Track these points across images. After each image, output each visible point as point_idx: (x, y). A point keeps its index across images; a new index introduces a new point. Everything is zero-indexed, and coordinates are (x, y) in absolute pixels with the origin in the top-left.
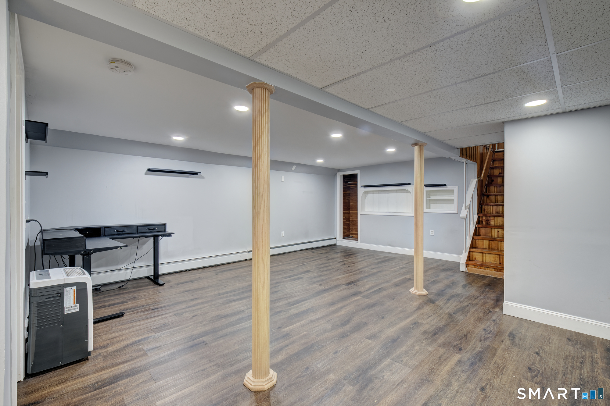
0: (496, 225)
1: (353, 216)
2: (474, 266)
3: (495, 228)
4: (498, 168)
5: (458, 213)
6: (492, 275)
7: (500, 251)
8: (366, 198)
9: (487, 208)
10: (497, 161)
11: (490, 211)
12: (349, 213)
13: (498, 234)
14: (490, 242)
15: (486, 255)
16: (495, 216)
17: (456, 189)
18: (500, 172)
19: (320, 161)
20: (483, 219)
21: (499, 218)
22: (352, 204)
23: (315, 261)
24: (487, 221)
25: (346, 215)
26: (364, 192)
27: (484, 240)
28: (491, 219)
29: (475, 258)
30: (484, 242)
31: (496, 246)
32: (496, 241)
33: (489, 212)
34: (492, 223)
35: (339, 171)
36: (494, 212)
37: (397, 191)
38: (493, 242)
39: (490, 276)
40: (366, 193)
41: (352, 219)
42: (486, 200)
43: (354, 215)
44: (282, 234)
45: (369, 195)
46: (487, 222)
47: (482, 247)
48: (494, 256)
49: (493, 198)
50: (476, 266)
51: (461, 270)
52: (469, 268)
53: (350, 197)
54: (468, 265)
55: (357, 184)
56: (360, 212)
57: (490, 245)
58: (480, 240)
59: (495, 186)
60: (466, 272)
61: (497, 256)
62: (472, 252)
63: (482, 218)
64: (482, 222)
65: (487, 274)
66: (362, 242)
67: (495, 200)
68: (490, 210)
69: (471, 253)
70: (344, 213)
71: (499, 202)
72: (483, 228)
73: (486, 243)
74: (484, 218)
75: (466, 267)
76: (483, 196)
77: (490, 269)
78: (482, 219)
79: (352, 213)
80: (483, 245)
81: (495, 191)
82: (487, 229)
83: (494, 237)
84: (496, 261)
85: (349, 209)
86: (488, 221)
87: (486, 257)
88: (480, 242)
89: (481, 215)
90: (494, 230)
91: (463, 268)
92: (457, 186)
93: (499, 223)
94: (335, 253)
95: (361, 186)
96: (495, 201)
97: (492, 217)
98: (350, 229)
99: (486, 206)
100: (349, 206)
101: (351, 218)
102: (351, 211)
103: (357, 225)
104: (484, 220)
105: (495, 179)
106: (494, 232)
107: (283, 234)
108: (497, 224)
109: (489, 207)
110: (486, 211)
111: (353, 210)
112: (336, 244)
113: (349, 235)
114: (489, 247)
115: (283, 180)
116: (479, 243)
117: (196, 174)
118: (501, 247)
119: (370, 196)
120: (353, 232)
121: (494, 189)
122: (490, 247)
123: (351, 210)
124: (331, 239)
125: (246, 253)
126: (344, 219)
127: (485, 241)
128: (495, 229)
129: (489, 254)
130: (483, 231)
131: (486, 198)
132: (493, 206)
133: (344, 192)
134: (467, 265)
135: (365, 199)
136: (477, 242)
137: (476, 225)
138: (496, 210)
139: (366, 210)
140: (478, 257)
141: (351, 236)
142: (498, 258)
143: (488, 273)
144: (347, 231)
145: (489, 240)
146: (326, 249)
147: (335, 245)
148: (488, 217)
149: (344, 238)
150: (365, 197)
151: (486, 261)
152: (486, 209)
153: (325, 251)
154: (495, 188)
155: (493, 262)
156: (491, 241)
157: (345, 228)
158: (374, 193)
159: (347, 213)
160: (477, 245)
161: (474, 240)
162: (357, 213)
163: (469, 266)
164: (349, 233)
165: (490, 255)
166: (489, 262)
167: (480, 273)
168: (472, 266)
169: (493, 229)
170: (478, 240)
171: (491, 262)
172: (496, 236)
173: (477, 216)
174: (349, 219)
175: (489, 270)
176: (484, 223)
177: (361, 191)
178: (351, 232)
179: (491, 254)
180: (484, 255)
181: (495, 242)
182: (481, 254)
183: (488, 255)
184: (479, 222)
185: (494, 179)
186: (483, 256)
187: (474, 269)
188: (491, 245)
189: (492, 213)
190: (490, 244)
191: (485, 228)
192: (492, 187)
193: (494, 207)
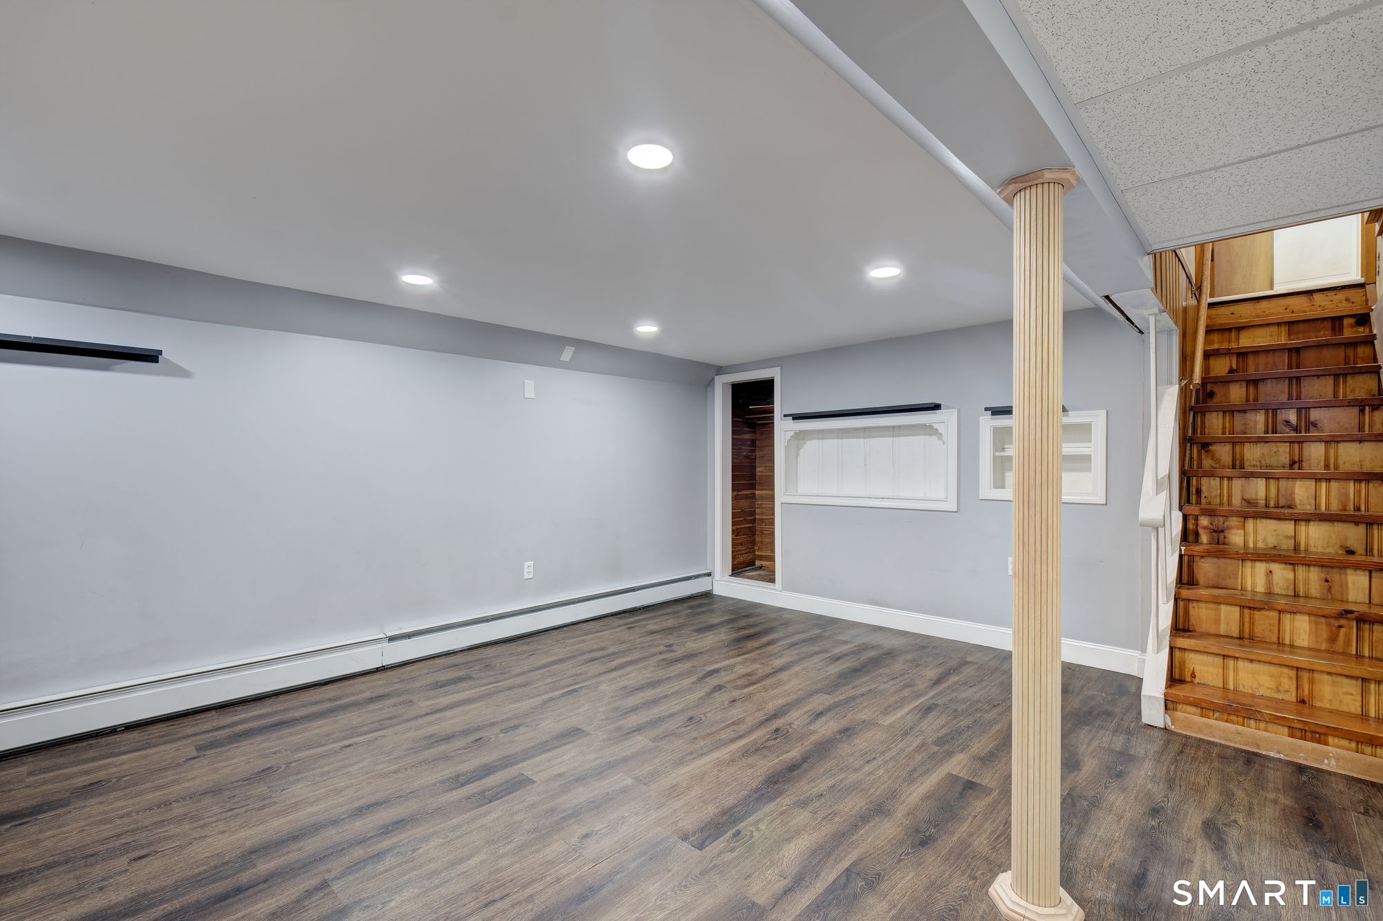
0: (1251, 545)
1: (764, 506)
2: (1199, 711)
3: (1255, 560)
4: (1225, 354)
5: (1106, 504)
6: (1279, 753)
7: (1287, 649)
8: (801, 452)
9: (1210, 487)
10: (1216, 332)
11: (1221, 495)
12: (753, 496)
13: (1269, 583)
14: (1246, 611)
15: (1240, 663)
16: (1245, 516)
17: (1098, 420)
18: (1231, 366)
19: (647, 329)
20: (1200, 526)
21: (1264, 521)
22: (759, 470)
23: (621, 672)
24: (1215, 531)
25: (744, 503)
26: (792, 433)
27: (1219, 603)
28: (1233, 523)
29: (1193, 673)
30: (1219, 611)
31: (1270, 630)
32: (1271, 609)
33: (1217, 500)
34: (1236, 538)
35: (720, 370)
36: (1237, 501)
37: (894, 430)
38: (1257, 614)
39: (1272, 754)
40: (801, 436)
41: (761, 514)
42: (1200, 459)
43: (766, 504)
44: (526, 570)
45: (809, 443)
46: (1215, 534)
47: (1212, 631)
48: (1273, 669)
49: (1223, 452)
50: (1205, 708)
51: (1146, 719)
52: (1178, 714)
53: (754, 451)
54: (1173, 702)
55: (772, 411)
56: (781, 495)
57: (1247, 625)
58: (1203, 605)
59: (1224, 412)
60: (1165, 729)
61: (1285, 670)
62: (1180, 649)
63: (1197, 520)
64: (1197, 534)
65: (1258, 747)
66: (787, 588)
67: (1234, 460)
68: (1219, 492)
69: (1177, 653)
70: (735, 498)
71: (1246, 464)
72: (1209, 559)
73: (1229, 619)
74: (1204, 521)
75: (1166, 708)
76: (1189, 444)
77: (1271, 726)
78: (1197, 525)
79: (762, 498)
80: (1217, 621)
81: (1224, 428)
82: (1222, 560)
83: (1253, 592)
84: (1282, 689)
85: (753, 487)
86: (1218, 534)
87: (1241, 674)
88: (1204, 611)
89: (1192, 509)
90: (1253, 568)
91: (1153, 713)
92: (1105, 412)
93: (1264, 540)
94: (699, 630)
95: (785, 416)
96: (1231, 463)
97: (1234, 519)
98: (753, 543)
99: (1205, 481)
100: (752, 476)
101: (758, 511)
102: (757, 492)
103: (772, 534)
104: (1205, 528)
105: (1218, 390)
106: (1253, 575)
107: (531, 570)
108: (1255, 542)
109: (1215, 482)
110: (1203, 496)
111: (762, 490)
112: (712, 590)
113: (752, 563)
114: (1241, 630)
115: (530, 392)
116: (1201, 614)
117: (150, 357)
118: (1292, 633)
119: (811, 446)
120: (764, 554)
121: (1221, 421)
122: (1247, 631)
123: (759, 490)
124: (697, 577)
125: (380, 646)
126: (734, 515)
127: (1223, 607)
128: (1258, 564)
129: (1251, 661)
130: (1206, 568)
131: (1199, 454)
132: (1230, 478)
133: (735, 437)
134: (1170, 705)
135: (797, 455)
136: (1192, 611)
137: (1183, 548)
138: (1243, 491)
139: (801, 490)
140: (1205, 668)
141: (758, 563)
142: (1290, 678)
143: (1260, 743)
144: (747, 549)
145: (1242, 607)
146: (677, 612)
147: (708, 595)
148: (1221, 519)
149: (733, 575)
150: (798, 449)
151: (1241, 688)
152: (1204, 488)
153: (670, 622)
154: (1224, 418)
155: (1268, 694)
156: (1250, 608)
157: (741, 541)
158: (823, 439)
159: (746, 497)
160: (1193, 621)
161: (1181, 604)
162: (772, 498)
163: (1179, 706)
164: (751, 556)
165: (1255, 666)
166: (1250, 691)
167: (1226, 740)
168: (1192, 709)
169: (1248, 564)
170: (1195, 604)
171: (1261, 692)
172: (1260, 588)
173: (1180, 515)
174: (753, 513)
175: (1265, 730)
176: (1204, 538)
177: (783, 430)
178: (757, 553)
179: (1259, 661)
180: (1231, 663)
181: (1267, 613)
182: (1219, 660)
183: (1247, 664)
184: (1188, 536)
185: (1215, 390)
186: (1224, 668)
187: (1197, 719)
188: (1252, 623)
189: (1229, 504)
190: (1247, 620)
191: (1215, 560)
192: (1214, 414)
193: (1237, 484)
